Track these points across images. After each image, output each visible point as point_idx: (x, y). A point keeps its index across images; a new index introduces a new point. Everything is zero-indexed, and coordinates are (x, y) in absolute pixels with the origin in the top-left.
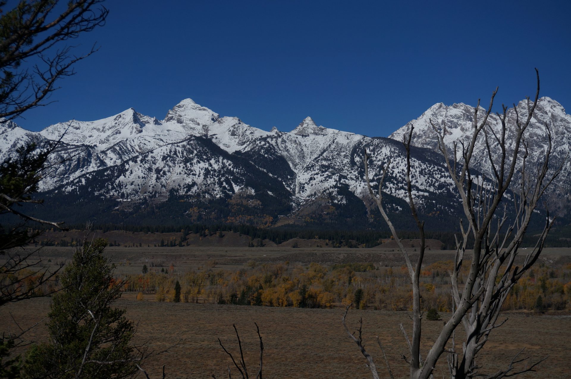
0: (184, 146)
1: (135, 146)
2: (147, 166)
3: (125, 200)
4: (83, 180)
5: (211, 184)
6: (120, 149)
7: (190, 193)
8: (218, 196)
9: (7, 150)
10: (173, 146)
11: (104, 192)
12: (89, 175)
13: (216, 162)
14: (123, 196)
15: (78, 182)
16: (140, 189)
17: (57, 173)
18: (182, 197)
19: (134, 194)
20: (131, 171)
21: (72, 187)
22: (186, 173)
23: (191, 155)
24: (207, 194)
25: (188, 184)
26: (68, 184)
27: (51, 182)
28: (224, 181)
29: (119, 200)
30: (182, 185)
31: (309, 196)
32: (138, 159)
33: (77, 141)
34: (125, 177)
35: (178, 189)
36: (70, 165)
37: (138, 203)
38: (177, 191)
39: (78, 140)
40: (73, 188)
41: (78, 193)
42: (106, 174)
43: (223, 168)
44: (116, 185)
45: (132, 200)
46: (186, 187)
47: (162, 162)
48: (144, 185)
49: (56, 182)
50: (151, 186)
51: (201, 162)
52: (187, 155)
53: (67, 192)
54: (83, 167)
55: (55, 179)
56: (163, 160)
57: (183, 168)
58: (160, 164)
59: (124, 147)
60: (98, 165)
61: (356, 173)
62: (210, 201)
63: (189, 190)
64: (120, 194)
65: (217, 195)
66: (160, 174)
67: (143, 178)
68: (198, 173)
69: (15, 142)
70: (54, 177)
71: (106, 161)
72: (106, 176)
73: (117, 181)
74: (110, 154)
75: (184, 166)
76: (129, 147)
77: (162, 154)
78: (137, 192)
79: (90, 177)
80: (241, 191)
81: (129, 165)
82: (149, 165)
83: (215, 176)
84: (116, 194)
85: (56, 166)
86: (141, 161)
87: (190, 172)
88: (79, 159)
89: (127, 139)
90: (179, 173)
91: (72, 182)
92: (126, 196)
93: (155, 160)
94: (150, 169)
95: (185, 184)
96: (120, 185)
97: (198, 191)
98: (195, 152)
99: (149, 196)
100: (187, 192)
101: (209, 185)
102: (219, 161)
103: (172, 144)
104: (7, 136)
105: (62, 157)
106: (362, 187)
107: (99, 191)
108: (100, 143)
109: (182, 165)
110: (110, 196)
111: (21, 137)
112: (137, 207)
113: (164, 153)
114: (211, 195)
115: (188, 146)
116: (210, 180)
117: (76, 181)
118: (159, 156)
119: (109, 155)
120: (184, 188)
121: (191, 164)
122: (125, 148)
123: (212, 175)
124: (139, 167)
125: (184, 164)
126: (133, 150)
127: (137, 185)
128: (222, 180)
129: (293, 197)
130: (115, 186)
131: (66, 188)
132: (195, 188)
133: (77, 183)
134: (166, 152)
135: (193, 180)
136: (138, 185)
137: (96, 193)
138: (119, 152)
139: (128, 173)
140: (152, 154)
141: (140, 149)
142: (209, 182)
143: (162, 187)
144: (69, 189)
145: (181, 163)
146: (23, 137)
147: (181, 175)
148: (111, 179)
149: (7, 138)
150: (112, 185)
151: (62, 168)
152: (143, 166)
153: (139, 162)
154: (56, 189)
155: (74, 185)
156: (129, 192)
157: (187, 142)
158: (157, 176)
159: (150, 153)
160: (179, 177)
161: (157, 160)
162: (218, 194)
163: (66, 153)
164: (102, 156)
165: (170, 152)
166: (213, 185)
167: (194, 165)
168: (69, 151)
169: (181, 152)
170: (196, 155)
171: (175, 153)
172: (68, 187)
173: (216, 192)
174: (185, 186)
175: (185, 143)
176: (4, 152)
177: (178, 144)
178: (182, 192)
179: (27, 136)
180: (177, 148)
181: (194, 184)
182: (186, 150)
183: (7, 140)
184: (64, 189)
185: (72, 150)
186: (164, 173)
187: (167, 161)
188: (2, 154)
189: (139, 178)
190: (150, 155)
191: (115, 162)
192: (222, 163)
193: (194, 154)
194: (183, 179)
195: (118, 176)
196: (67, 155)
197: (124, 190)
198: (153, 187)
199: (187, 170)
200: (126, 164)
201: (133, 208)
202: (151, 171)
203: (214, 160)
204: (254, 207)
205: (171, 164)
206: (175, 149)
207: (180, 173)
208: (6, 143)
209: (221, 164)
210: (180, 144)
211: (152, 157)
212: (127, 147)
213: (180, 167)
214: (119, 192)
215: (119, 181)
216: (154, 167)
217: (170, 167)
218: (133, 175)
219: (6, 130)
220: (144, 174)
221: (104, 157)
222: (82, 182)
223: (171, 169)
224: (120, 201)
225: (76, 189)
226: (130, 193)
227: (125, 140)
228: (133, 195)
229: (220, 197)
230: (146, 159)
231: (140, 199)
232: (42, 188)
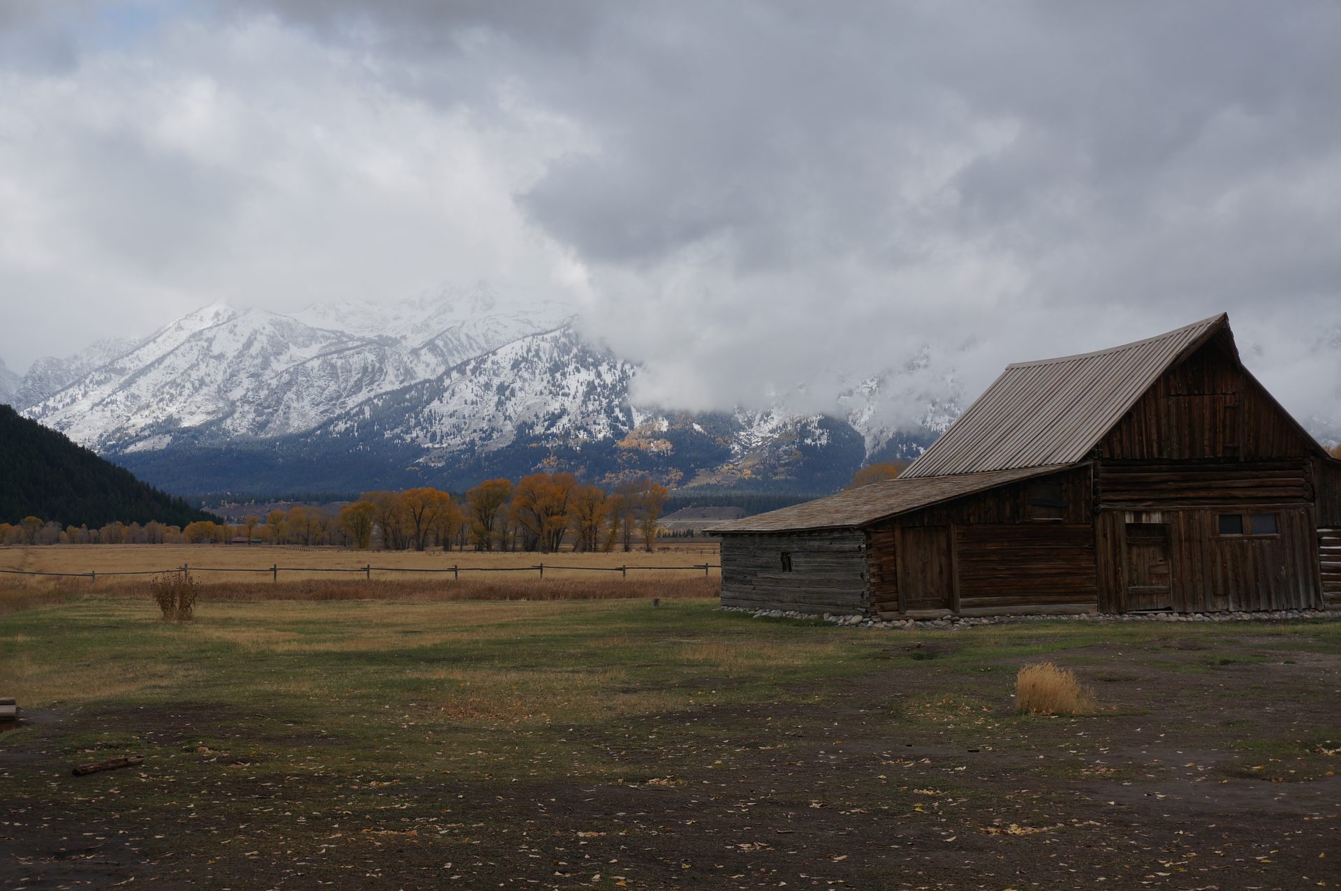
0: (556, 340)
1: (478, 336)
2: (483, 379)
3: (437, 446)
4: (367, 409)
5: (593, 411)
6: (446, 345)
7: (554, 430)
8: (600, 436)
9: (237, 352)
10: (535, 340)
11: (402, 431)
12: (379, 400)
13: (610, 370)
14: (433, 438)
15: (357, 414)
16: (465, 423)
17: (324, 396)
18: (538, 438)
19: (454, 435)
20: (453, 391)
21: (346, 423)
22: (551, 393)
23: (566, 357)
24: (582, 432)
25: (553, 414)
26: (339, 418)
27: (312, 413)
28: (617, 406)
29: (426, 446)
30: (541, 415)
31: (771, 432)
32: (468, 368)
33: (370, 329)
34: (441, 402)
35: (534, 423)
36: (347, 381)
37: (457, 450)
38: (531, 427)
39: (372, 327)
40: (348, 425)
41: (356, 434)
42: (408, 396)
43: (621, 380)
44: (423, 417)
45: (449, 445)
46: (550, 419)
47: (512, 372)
48: (474, 416)
49: (321, 413)
50: (487, 418)
51: (582, 369)
52: (559, 356)
53: (337, 434)
54: (372, 382)
55: (321, 408)
56: (512, 369)
57: (548, 382)
58: (506, 376)
59: (453, 339)
60: (401, 378)
61: (874, 385)
62: (585, 445)
63: (552, 425)
64: (429, 435)
65: (600, 431)
66: (504, 395)
67: (472, 403)
68: (572, 392)
69: (249, 338)
70: (318, 405)
71: (417, 370)
72: (407, 400)
73: (426, 411)
74: (427, 356)
75: (550, 378)
76: (463, 338)
77: (513, 356)
78: (460, 432)
79: (380, 404)
80: (644, 424)
81: (451, 378)
82: (486, 379)
83: (604, 397)
84: (421, 434)
85: (322, 383)
86: (473, 372)
87: (557, 390)
88: (365, 369)
89: (463, 323)
90: (538, 393)
91: (348, 413)
92: (438, 438)
93: (498, 369)
94: (487, 386)
95: (548, 413)
96: (431, 419)
97: (568, 425)
98: (575, 351)
99: (481, 438)
100: (548, 428)
101: (588, 416)
102: (615, 367)
103: (533, 335)
104: (235, 326)
105: (333, 367)
106: (872, 411)
107: (392, 429)
108: (412, 333)
109: (547, 377)
110: (412, 438)
111: (261, 328)
112: (453, 458)
113: (516, 354)
114: (590, 433)
115: (563, 340)
116: (593, 404)
117: (354, 411)
118: (507, 360)
119: (423, 358)
120: (545, 420)
121: (564, 375)
122: (455, 342)
123: (599, 396)
124: (467, 382)
125: (551, 376)
126: (471, 345)
127: (461, 417)
128: (614, 403)
129: (742, 433)
130: (422, 420)
131: (336, 425)
132: (565, 420)
133: (354, 415)
134: (520, 353)
135: (563, 405)
136: (464, 417)
137: (388, 434)
138: (442, 351)
139: (447, 395)
140: (494, 357)
141: (487, 341)
142: (591, 408)
143: (505, 420)
144: (341, 426)
145: (545, 373)
146: (264, 328)
147: (543, 396)
148: (416, 406)
149: (237, 330)
150: (416, 418)
151: (333, 387)
152: (476, 381)
153: (469, 373)
154: (320, 428)
155: (351, 418)
156: (445, 430)
157: (562, 330)
158: (500, 398)
159: (490, 355)
160: (538, 399)
161: (504, 368)
162: (602, 431)
163: (341, 358)
164: (411, 359)
165: (529, 350)
166: (596, 414)
167: (568, 376)
168: (348, 353)
169: (547, 352)
170: (576, 356)
171: (537, 355)
172: (340, 423)
173: (598, 428)
174: (547, 417)
175: (557, 333)
176: (230, 359)
177: (545, 336)
178: (539, 430)
179: (271, 324)
180: (543, 344)
181: (564, 412)
182: (559, 348)
183: (235, 334)
184: (331, 428)
185: (352, 352)
186: (513, 394)
187: (521, 369)
188: (226, 362)
189: (466, 403)
190: (492, 357)
191: (434, 370)
192: (622, 371)
193: (571, 355)
194: (545, 404)
195: (428, 402)
196: (343, 360)
197: (436, 428)
198: (489, 420)
199: (553, 385)
200: (445, 377)
201: (446, 461)
202: (489, 389)
203: (608, 364)
204: (658, 455)
205: (526, 375)
206: (539, 345)
207: (541, 393)
208: (234, 340)
209: (618, 373)
210: (548, 336)
211: (493, 363)
212: (459, 340)
213: (542, 380)
214: (427, 432)
215: (430, 411)
216: (496, 382)
217: (525, 380)
218: (456, 398)
219: (234, 314)
220: (477, 396)
221: (415, 362)
222: (364, 414)
223: (527, 384)
224: (428, 447)
225: (352, 426)
226: (447, 433)
227: (458, 325)
228: (452, 436)
229: (604, 437)
230: (482, 366)
231: (464, 443)
232: (296, 426)
